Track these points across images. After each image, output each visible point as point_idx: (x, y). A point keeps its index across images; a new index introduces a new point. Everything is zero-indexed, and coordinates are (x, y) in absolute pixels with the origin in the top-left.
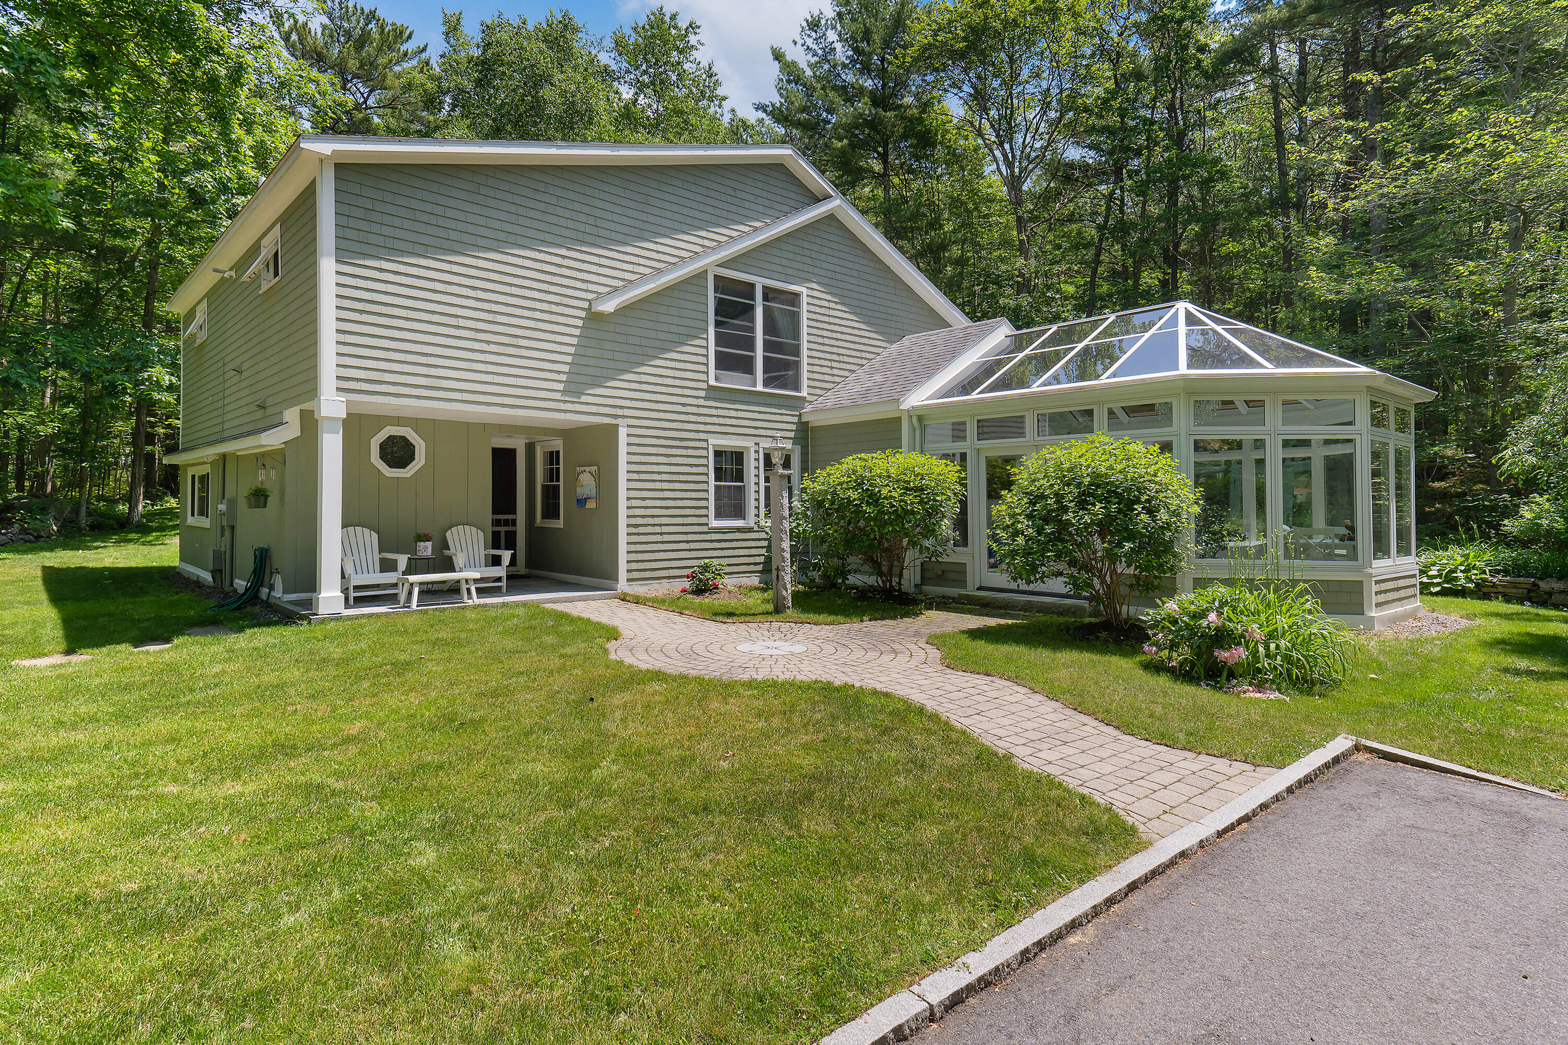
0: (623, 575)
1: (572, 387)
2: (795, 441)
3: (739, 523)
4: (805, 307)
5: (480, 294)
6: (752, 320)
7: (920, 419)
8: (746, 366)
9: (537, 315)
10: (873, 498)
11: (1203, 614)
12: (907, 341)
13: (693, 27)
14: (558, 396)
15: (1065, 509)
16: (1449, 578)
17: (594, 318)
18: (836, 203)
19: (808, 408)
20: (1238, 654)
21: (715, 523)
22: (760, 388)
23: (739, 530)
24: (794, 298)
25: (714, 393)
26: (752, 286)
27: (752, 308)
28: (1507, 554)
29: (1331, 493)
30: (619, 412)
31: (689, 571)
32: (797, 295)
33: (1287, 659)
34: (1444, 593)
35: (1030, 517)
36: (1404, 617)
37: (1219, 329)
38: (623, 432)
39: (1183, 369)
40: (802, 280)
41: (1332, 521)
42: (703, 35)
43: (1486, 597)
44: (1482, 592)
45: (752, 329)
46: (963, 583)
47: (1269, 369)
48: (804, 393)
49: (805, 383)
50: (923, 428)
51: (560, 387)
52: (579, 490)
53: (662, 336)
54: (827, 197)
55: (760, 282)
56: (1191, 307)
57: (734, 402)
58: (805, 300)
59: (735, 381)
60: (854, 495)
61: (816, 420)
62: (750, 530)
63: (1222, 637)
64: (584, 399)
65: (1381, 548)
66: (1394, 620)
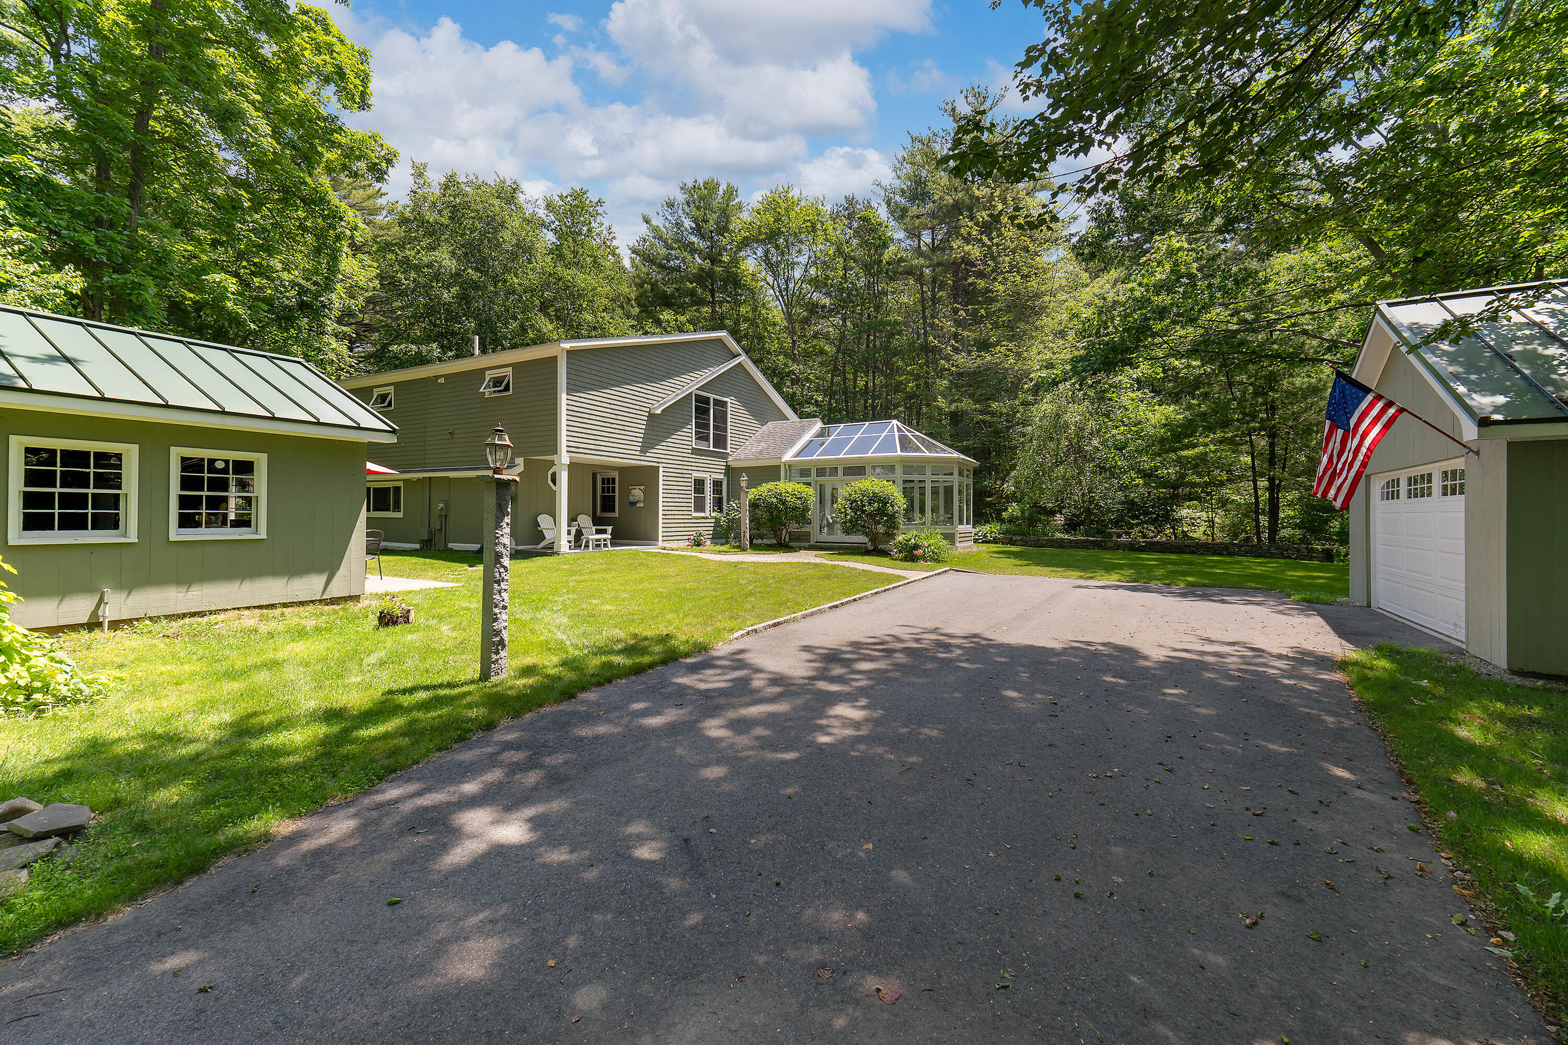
0: (660, 538)
1: (644, 449)
2: (725, 474)
3: (702, 515)
4: (729, 408)
5: (612, 407)
6: (709, 415)
7: (789, 466)
8: (706, 439)
9: (632, 415)
10: (784, 503)
11: (910, 540)
12: (770, 424)
13: (600, 202)
14: (638, 453)
15: (864, 506)
16: (985, 536)
17: (651, 416)
18: (743, 358)
19: (730, 458)
20: (919, 552)
21: (695, 515)
22: (711, 448)
23: (703, 518)
24: (724, 404)
25: (695, 451)
26: (709, 398)
27: (709, 409)
28: (1005, 527)
29: (946, 502)
30: (660, 460)
31: (687, 537)
32: (726, 402)
33: (933, 552)
34: (983, 542)
35: (851, 508)
36: (967, 547)
37: (909, 434)
38: (661, 470)
39: (899, 453)
40: (729, 396)
41: (946, 512)
42: (606, 207)
43: (996, 543)
44: (995, 541)
45: (709, 420)
46: (809, 540)
47: (928, 454)
48: (728, 451)
49: (729, 446)
50: (790, 470)
51: (639, 449)
52: (631, 498)
53: (676, 424)
54: (739, 355)
55: (712, 396)
56: (899, 423)
57: (702, 455)
58: (729, 405)
59: (702, 446)
60: (774, 500)
61: (734, 464)
62: (707, 518)
63: (916, 547)
64: (648, 454)
65: (961, 522)
66: (964, 548)
